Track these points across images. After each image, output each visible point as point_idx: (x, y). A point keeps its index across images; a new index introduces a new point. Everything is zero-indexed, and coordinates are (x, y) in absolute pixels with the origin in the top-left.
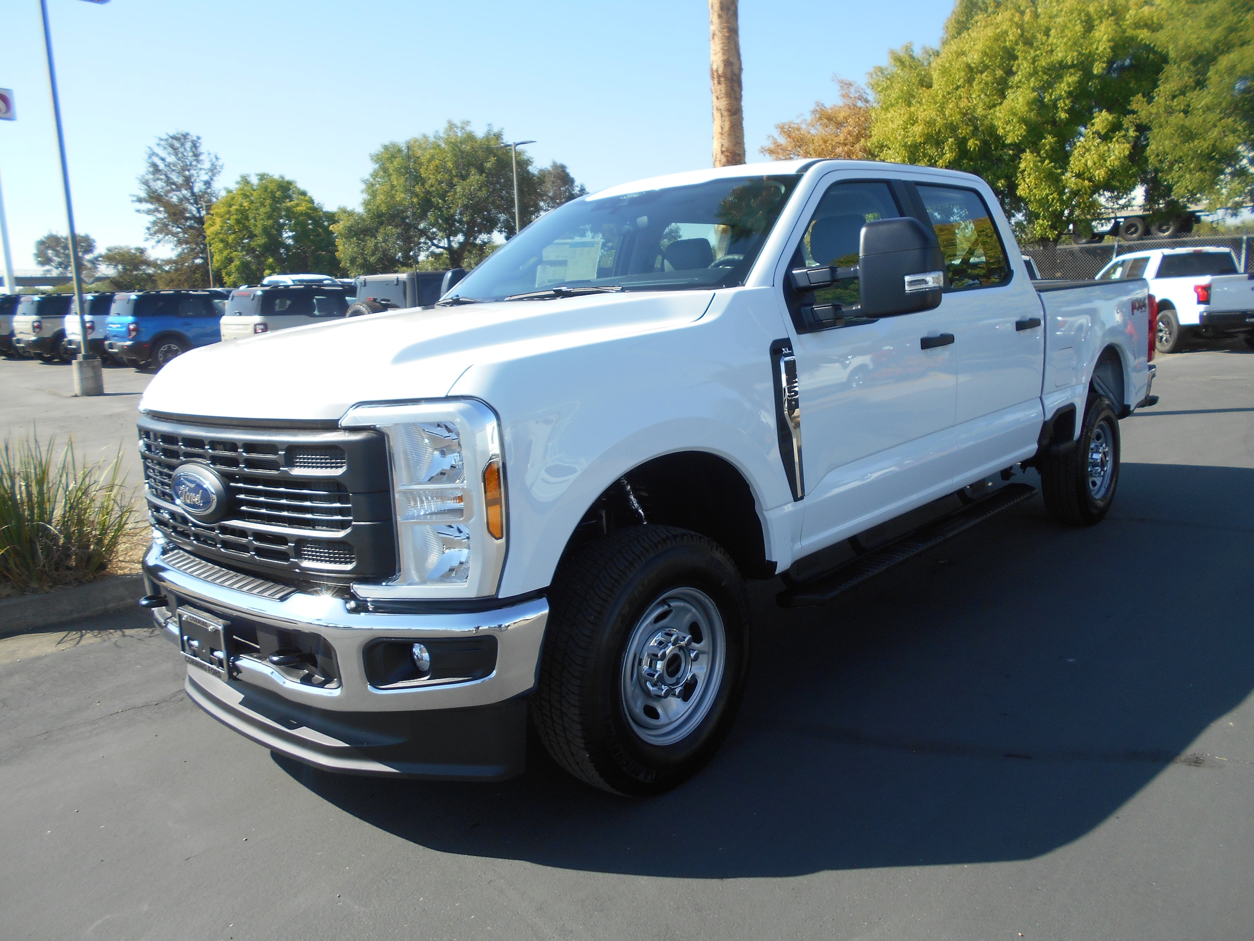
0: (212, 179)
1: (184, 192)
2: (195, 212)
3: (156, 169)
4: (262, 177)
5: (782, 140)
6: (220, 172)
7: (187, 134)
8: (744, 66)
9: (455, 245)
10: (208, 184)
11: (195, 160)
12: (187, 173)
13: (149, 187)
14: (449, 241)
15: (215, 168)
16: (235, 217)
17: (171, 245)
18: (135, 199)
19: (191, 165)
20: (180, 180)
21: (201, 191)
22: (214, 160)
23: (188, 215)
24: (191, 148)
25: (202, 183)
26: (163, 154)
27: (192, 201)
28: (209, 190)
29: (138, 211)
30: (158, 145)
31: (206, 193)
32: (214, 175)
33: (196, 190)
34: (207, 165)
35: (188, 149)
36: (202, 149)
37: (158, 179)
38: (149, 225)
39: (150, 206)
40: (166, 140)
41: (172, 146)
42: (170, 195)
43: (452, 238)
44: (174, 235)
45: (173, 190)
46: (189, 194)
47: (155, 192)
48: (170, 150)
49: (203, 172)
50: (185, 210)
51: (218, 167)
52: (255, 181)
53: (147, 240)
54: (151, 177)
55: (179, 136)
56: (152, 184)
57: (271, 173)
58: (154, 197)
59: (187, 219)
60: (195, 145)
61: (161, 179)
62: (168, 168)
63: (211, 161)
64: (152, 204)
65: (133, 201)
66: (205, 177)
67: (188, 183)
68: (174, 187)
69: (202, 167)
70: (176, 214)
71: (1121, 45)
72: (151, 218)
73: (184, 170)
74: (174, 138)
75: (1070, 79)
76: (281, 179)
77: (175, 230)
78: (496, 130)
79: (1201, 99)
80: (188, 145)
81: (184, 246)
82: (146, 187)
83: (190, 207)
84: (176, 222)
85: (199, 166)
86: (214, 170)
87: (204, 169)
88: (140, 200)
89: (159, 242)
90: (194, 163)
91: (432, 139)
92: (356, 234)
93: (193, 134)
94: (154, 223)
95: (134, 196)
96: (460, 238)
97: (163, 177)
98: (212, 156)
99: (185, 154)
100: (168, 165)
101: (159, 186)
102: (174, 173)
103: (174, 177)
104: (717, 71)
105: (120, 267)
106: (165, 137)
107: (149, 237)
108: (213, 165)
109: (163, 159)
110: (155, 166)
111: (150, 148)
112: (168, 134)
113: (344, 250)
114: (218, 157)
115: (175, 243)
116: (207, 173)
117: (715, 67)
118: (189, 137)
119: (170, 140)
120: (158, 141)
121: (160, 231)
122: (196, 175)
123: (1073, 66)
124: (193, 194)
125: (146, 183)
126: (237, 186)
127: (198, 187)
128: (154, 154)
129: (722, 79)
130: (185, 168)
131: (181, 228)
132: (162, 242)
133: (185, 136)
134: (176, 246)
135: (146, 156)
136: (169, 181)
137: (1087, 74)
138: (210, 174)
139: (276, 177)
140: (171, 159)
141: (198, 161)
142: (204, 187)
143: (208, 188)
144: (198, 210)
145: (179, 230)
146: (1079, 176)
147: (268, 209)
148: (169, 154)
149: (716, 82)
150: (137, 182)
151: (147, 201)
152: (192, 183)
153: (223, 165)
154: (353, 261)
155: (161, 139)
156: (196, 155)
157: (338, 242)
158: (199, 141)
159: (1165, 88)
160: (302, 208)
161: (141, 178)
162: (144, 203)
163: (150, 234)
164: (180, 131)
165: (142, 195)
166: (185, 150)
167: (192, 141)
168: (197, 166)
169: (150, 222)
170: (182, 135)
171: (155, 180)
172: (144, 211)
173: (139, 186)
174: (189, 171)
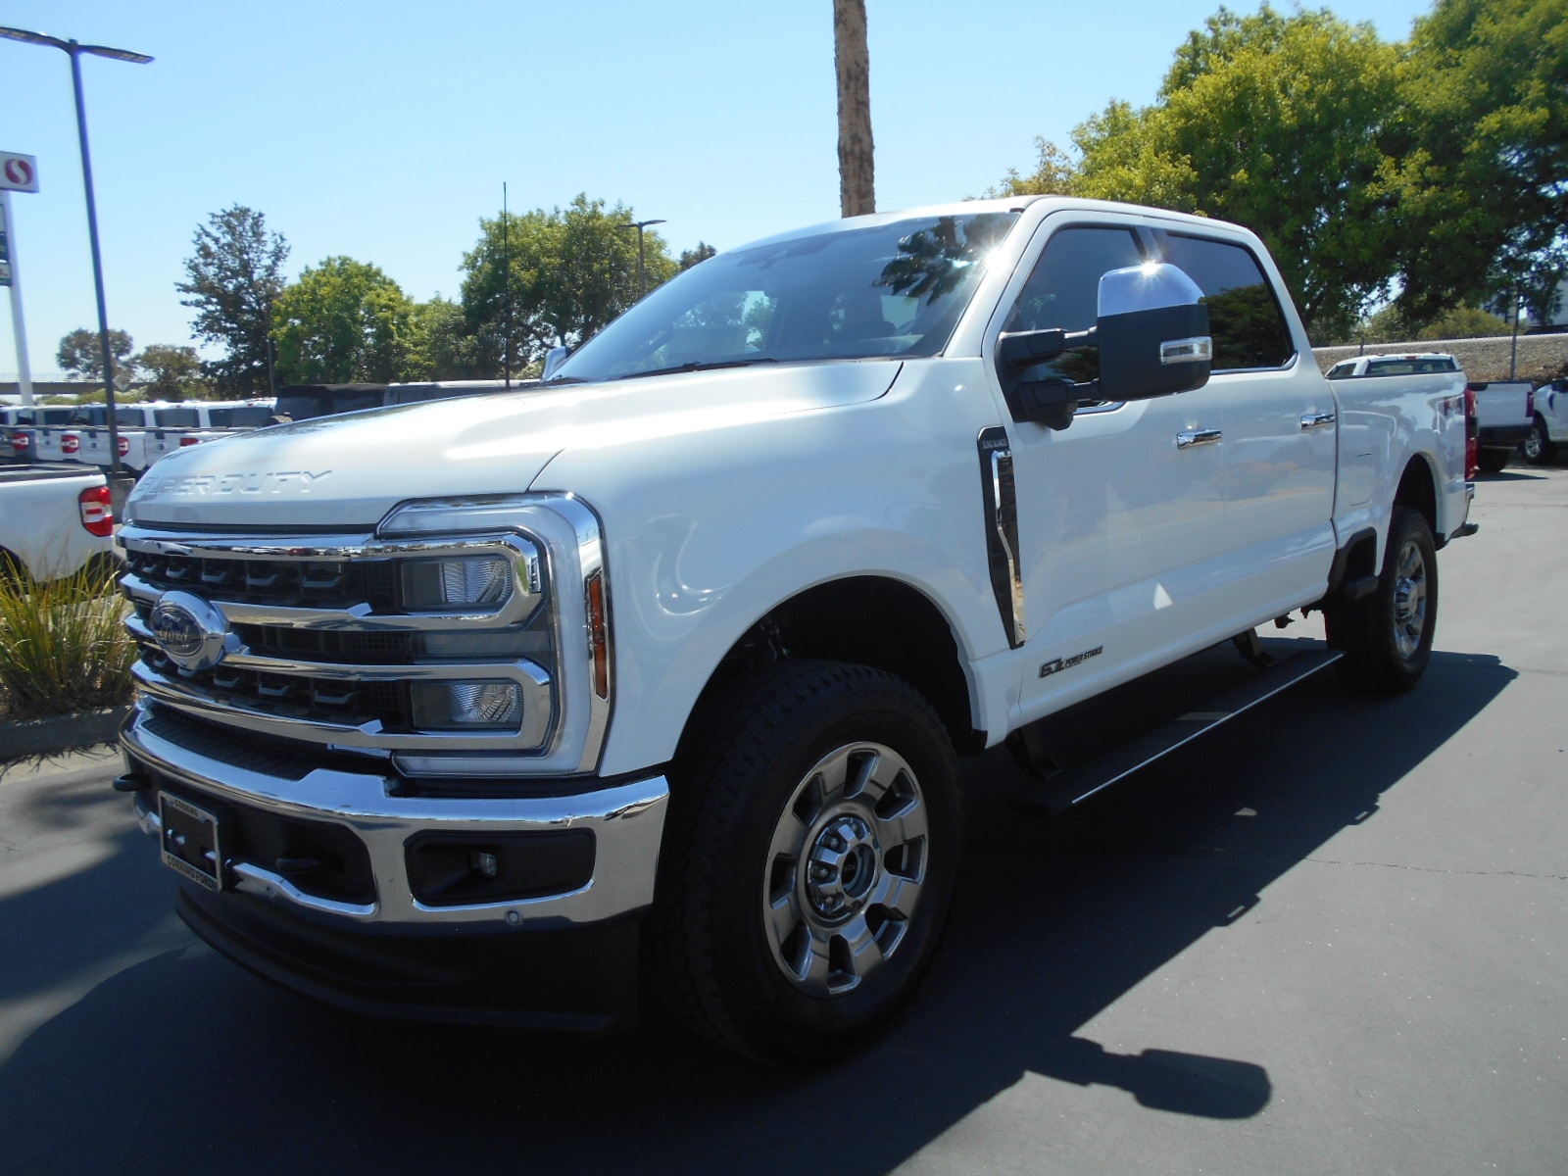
0: (275, 264)
1: (242, 280)
2: (254, 304)
3: (205, 252)
4: (344, 261)
6: (286, 256)
7: (248, 210)
10: (270, 270)
11: (254, 241)
12: (245, 257)
13: (199, 273)
15: (281, 251)
17: (225, 345)
19: (250, 246)
20: (236, 265)
21: (261, 279)
22: (279, 241)
23: (245, 308)
24: (252, 227)
25: (264, 269)
26: (217, 234)
27: (250, 291)
28: (272, 278)
29: (183, 303)
30: (212, 223)
31: (269, 281)
32: (278, 258)
33: (255, 277)
34: (270, 247)
35: (248, 228)
36: (265, 227)
37: (210, 264)
38: (196, 319)
39: (202, 298)
40: (224, 216)
41: (228, 224)
42: (225, 283)
44: (228, 332)
45: (227, 277)
46: (247, 283)
47: (205, 279)
48: (225, 229)
49: (264, 255)
50: (244, 302)
51: (283, 250)
53: (194, 336)
54: (201, 260)
55: (237, 212)
56: (202, 269)
58: (202, 286)
59: (244, 312)
60: (257, 221)
61: (213, 264)
62: (222, 251)
63: (276, 242)
65: (179, 290)
66: (267, 262)
67: (246, 269)
68: (229, 273)
69: (265, 249)
70: (231, 304)
72: (201, 311)
73: (241, 254)
74: (231, 214)
77: (229, 326)
80: (249, 222)
81: (239, 346)
82: (195, 274)
83: (248, 298)
84: (231, 318)
85: (261, 248)
86: (278, 255)
87: (266, 252)
88: (187, 289)
89: (210, 339)
90: (254, 245)
93: (255, 210)
94: (204, 317)
95: (181, 285)
97: (216, 261)
98: (277, 237)
99: (244, 233)
100: (222, 247)
101: (211, 272)
102: (229, 257)
103: (229, 262)
105: (161, 371)
106: (221, 213)
107: (197, 333)
108: (277, 246)
109: (217, 241)
110: (206, 248)
111: (201, 226)
112: (223, 211)
114: (284, 237)
115: (229, 341)
116: (270, 257)
118: (249, 213)
119: (226, 217)
120: (211, 219)
121: (209, 328)
122: (256, 259)
124: (252, 282)
125: (194, 268)
128: (204, 234)
130: (243, 250)
131: (236, 323)
132: (213, 340)
133: (245, 212)
134: (230, 345)
135: (196, 237)
136: (223, 267)
138: (273, 258)
140: (226, 239)
141: (258, 241)
142: (266, 274)
143: (270, 275)
144: (258, 301)
145: (234, 326)
148: (223, 234)
150: (186, 267)
151: (194, 291)
152: (251, 269)
153: (289, 248)
155: (214, 216)
156: (258, 235)
158: (261, 219)
160: (386, 300)
161: (188, 262)
162: (191, 293)
163: (198, 331)
164: (239, 206)
165: (190, 282)
166: (244, 228)
167: (253, 218)
168: (258, 248)
169: (198, 316)
170: (241, 211)
171: (206, 265)
172: (191, 303)
173: (187, 272)
174: (248, 254)
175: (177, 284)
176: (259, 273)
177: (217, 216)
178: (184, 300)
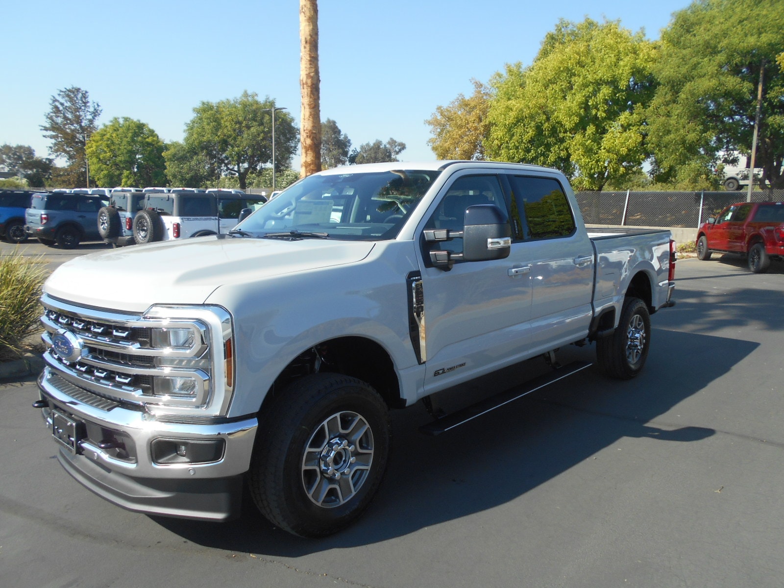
0: (94, 118)
1: (75, 125)
2: (81, 139)
3: (57, 110)
4: (126, 119)
5: (439, 117)
6: (99, 114)
7: (79, 89)
8: (320, 78)
9: (242, 170)
10: (91, 121)
11: (83, 106)
12: (78, 113)
13: (53, 121)
14: (239, 167)
15: (97, 112)
16: (106, 142)
17: (66, 159)
18: (42, 128)
19: (80, 108)
20: (72, 118)
21: (86, 126)
22: (96, 106)
23: (77, 140)
24: (81, 98)
25: (88, 121)
26: (62, 101)
27: (80, 132)
28: (91, 126)
29: (44, 136)
30: (59, 95)
31: (89, 126)
32: (95, 116)
33: (83, 124)
34: (92, 109)
35: (79, 98)
36: (90, 99)
37: (58, 116)
38: (52, 145)
39: (54, 134)
40: (66, 91)
41: (68, 96)
42: (67, 127)
43: (241, 164)
44: (67, 153)
45: (67, 124)
46: (78, 127)
47: (57, 124)
48: (67, 98)
49: (88, 113)
50: (76, 137)
51: (98, 111)
52: (121, 121)
53: (50, 154)
54: (54, 114)
55: (74, 90)
56: (55, 118)
57: (132, 118)
58: (55, 127)
59: (77, 143)
60: (85, 96)
61: (61, 116)
62: (65, 110)
63: (94, 107)
64: (54, 131)
65: (41, 130)
66: (90, 117)
67: (78, 120)
68: (69, 122)
69: (89, 110)
71: (636, 72)
72: (53, 141)
73: (76, 112)
74: (69, 91)
75: (606, 91)
76: (138, 122)
77: (68, 149)
78: (271, 99)
79: (677, 110)
80: (80, 95)
81: (73, 160)
82: (51, 121)
83: (78, 135)
84: (69, 144)
85: (87, 109)
86: (96, 113)
87: (89, 112)
88: (46, 129)
89: (57, 156)
90: (83, 108)
91: (232, 102)
92: (177, 159)
93: (83, 89)
94: (55, 144)
95: (42, 126)
96: (246, 165)
98: (95, 104)
99: (77, 101)
100: (66, 108)
101: (59, 120)
102: (69, 113)
103: (69, 116)
104: (302, 81)
106: (64, 90)
108: (95, 109)
109: (62, 104)
110: (56, 107)
111: (53, 96)
112: (66, 89)
113: (170, 169)
114: (99, 105)
115: (68, 157)
116: (91, 115)
117: (301, 78)
118: (80, 91)
119: (67, 92)
120: (59, 93)
121: (59, 149)
122: (84, 115)
123: (607, 83)
124: (81, 127)
125: (51, 118)
126: (111, 124)
128: (55, 100)
129: (305, 86)
130: (78, 109)
131: (72, 148)
132: (60, 156)
133: (78, 90)
134: (68, 159)
135: (51, 102)
136: (66, 118)
137: (616, 88)
138: (93, 115)
139: (135, 120)
140: (68, 104)
141: (85, 106)
142: (88, 123)
143: (91, 124)
144: (84, 137)
145: (71, 149)
146: (608, 151)
147: (129, 139)
148: (66, 101)
149: (302, 87)
150: (45, 117)
151: (50, 130)
152: (81, 120)
153: (102, 110)
154: (174, 176)
155: (61, 91)
156: (85, 103)
157: (167, 164)
158: (87, 94)
159: (656, 101)
160: (149, 140)
161: (47, 115)
162: (49, 131)
163: (53, 151)
164: (75, 86)
165: (48, 126)
166: (77, 98)
167: (82, 94)
168: (85, 109)
169: (52, 143)
170: (76, 89)
171: (57, 117)
172: (48, 136)
173: (46, 120)
174: (79, 112)
175: (40, 126)
176: (85, 123)
177: (62, 92)
178: (45, 135)
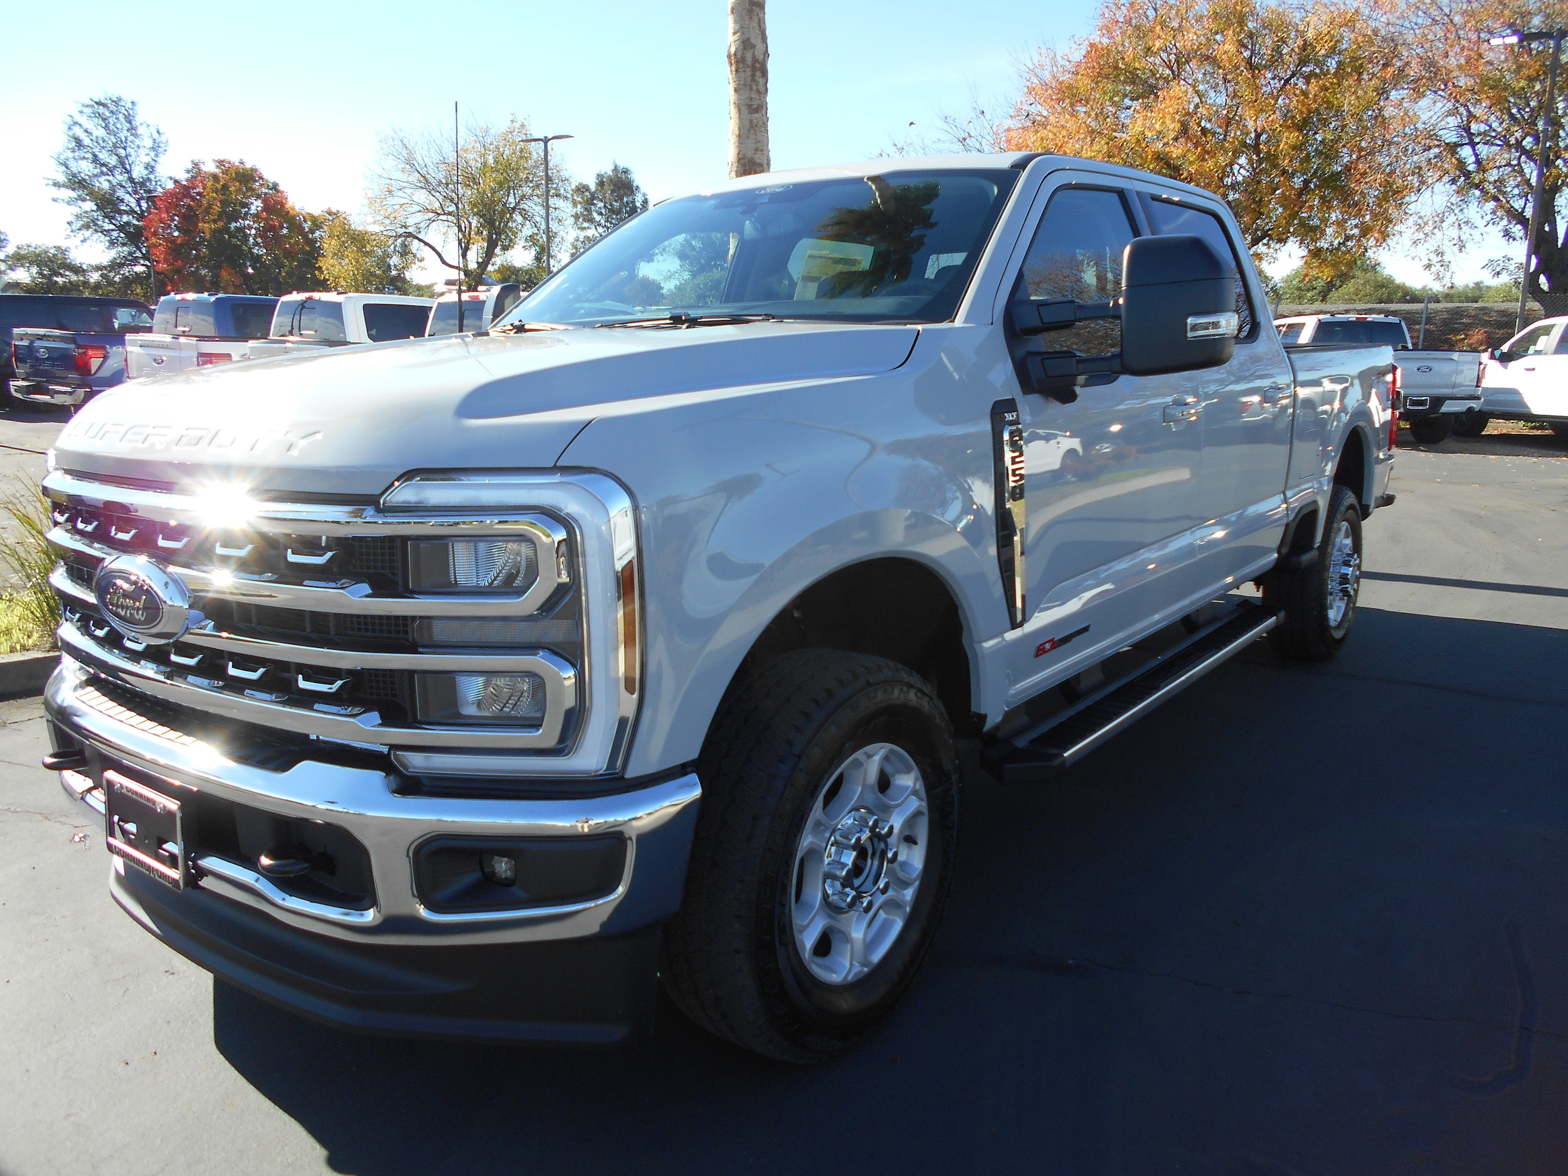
0: (154, 161)
1: (119, 177)
2: (133, 204)
3: (77, 145)
4: (220, 164)
6: (165, 151)
7: (120, 99)
10: (151, 168)
11: (131, 135)
12: (122, 151)
13: (69, 167)
15: (159, 147)
17: (102, 246)
18: (51, 182)
19: (126, 141)
20: (113, 161)
21: (141, 177)
22: (156, 135)
23: (123, 208)
24: (126, 119)
25: (143, 166)
26: (89, 124)
27: (130, 190)
28: (151, 177)
29: (55, 200)
30: (81, 112)
31: (149, 180)
32: (157, 156)
33: (135, 174)
34: (149, 143)
35: (121, 120)
36: (140, 119)
37: (82, 158)
38: (72, 219)
39: (73, 194)
40: (90, 106)
41: (100, 115)
42: (100, 180)
44: (106, 233)
45: (102, 173)
46: (125, 180)
47: (78, 174)
48: (96, 120)
49: (143, 151)
50: (121, 200)
51: (162, 145)
52: (210, 169)
53: (68, 237)
54: (70, 155)
55: (108, 101)
56: (73, 163)
57: (230, 159)
58: (77, 183)
59: (123, 213)
60: (131, 113)
61: (87, 158)
62: (96, 144)
63: (153, 136)
64: (73, 190)
65: (48, 186)
66: (147, 159)
67: (123, 164)
68: (104, 169)
69: (142, 144)
70: (108, 204)
72: (75, 210)
73: (118, 148)
74: (99, 103)
76: (242, 167)
77: (108, 226)
80: (123, 115)
81: (120, 249)
82: (65, 168)
83: (127, 197)
84: (108, 216)
85: (137, 142)
86: (155, 148)
87: (143, 147)
88: (56, 184)
89: (84, 241)
90: (131, 138)
93: (128, 100)
94: (78, 217)
97: (89, 155)
98: (153, 130)
99: (118, 126)
100: (95, 140)
101: (86, 168)
102: (103, 151)
103: (103, 156)
105: (34, 270)
106: (90, 102)
107: (72, 234)
108: (155, 141)
109: (88, 132)
110: (76, 140)
112: (92, 100)
114: (162, 132)
115: (107, 243)
116: (148, 153)
118: (122, 103)
119: (96, 106)
120: (80, 107)
121: (87, 227)
122: (133, 155)
124: (131, 180)
125: (63, 163)
126: (186, 175)
127: (138, 172)
128: (75, 124)
130: (119, 145)
131: (115, 224)
132: (88, 241)
133: (117, 102)
134: (108, 248)
135: (64, 127)
136: (95, 159)
138: (152, 154)
139: (235, 163)
140: (101, 132)
141: (136, 136)
142: (146, 172)
143: (151, 173)
144: (138, 201)
145: (113, 227)
148: (96, 125)
151: (67, 187)
152: (130, 165)
153: (168, 143)
155: (83, 106)
156: (132, 129)
158: (136, 109)
161: (55, 156)
162: (62, 189)
163: (72, 231)
164: (109, 95)
165: (62, 179)
166: (116, 119)
167: (127, 109)
168: (134, 142)
169: (72, 214)
170: (112, 101)
171: (79, 159)
172: (63, 200)
173: (55, 167)
174: (125, 149)
177: (87, 106)
178: (55, 197)
